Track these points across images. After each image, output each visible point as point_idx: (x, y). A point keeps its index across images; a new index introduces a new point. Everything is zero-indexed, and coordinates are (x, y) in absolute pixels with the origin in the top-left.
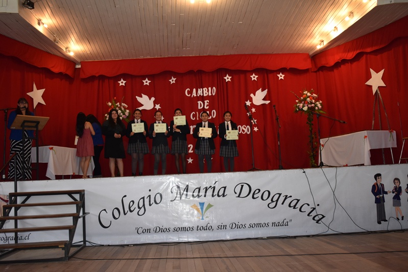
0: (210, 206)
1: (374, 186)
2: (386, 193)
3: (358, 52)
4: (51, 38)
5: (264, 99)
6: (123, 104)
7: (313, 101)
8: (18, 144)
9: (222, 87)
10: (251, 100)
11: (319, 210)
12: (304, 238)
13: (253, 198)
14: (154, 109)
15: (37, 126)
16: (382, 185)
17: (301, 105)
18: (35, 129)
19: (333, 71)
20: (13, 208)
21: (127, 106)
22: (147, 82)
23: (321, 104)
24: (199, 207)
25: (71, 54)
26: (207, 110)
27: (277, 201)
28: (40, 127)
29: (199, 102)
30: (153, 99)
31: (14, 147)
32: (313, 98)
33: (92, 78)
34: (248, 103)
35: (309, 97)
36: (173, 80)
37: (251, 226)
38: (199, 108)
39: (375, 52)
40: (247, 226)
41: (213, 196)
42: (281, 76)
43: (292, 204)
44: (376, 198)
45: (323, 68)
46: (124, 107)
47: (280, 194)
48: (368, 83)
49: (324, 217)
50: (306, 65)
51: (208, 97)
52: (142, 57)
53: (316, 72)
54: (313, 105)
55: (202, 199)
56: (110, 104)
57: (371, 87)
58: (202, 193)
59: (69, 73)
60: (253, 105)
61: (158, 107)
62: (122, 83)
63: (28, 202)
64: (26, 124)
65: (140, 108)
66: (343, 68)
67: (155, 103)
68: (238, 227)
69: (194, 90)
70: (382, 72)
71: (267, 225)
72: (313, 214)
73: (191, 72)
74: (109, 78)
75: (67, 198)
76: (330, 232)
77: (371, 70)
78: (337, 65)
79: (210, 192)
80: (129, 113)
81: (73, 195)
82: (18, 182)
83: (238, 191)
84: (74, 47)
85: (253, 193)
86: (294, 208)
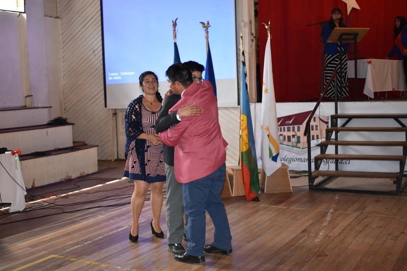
8: (333, 60)
15: (355, 39)
18: (353, 42)
20: (334, 132)
28: (359, 40)
31: (330, 63)
63: (348, 126)
64: (343, 37)
75: (393, 124)
81: (399, 119)
82: (338, 103)
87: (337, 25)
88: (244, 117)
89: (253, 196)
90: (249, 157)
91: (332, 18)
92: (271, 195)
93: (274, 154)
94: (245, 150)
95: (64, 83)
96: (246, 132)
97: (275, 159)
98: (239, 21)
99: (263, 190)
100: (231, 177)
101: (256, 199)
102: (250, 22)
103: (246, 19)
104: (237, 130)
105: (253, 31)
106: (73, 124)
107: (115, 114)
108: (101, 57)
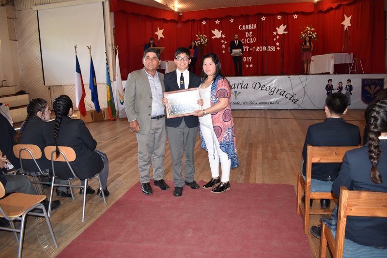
0: (239, 93)
1: (327, 86)
2: (334, 90)
3: (339, 4)
4: (164, 4)
5: (284, 31)
6: (204, 35)
7: (311, 33)
9: (259, 23)
10: (276, 31)
11: (296, 97)
12: (285, 111)
13: (262, 89)
14: (221, 37)
16: (332, 85)
17: (304, 35)
19: (326, 13)
21: (206, 36)
22: (217, 22)
23: (316, 35)
24: (234, 93)
25: (176, 10)
26: (251, 37)
27: (274, 91)
28: (161, 52)
29: (247, 33)
30: (221, 31)
32: (311, 31)
33: (188, 21)
34: (275, 33)
35: (309, 30)
36: (232, 21)
37: (260, 104)
38: (247, 36)
39: (348, 5)
40: (258, 103)
41: (241, 88)
42: (296, 17)
43: (281, 94)
44: (328, 92)
45: (320, 12)
46: (205, 37)
47: (275, 88)
48: (343, 23)
49: (298, 100)
50: (311, 9)
51: (251, 30)
52: (214, 8)
53: (317, 13)
54: (311, 35)
55: (236, 90)
56: (197, 36)
57: (344, 25)
58: (236, 86)
59: (176, 19)
60: (277, 34)
61: (223, 36)
62: (204, 23)
65: (213, 38)
66: (332, 12)
67: (222, 34)
68: (253, 103)
69: (244, 26)
70: (350, 17)
71: (268, 103)
72: (292, 99)
73: (242, 16)
74: (197, 20)
76: (300, 108)
77: (345, 16)
78: (328, 10)
79: (240, 86)
80: (208, 41)
83: (254, 86)
84: (177, 6)
85: (262, 87)
86: (282, 95)
87: (152, 46)
88: (108, 87)
89: (113, 119)
90: (111, 103)
91: (150, 42)
92: (121, 118)
93: (122, 102)
94: (109, 100)
95: (22, 73)
96: (109, 93)
97: (122, 103)
98: (107, 43)
99: (118, 117)
100: (104, 112)
101: (115, 120)
102: (112, 44)
103: (110, 43)
104: (106, 92)
105: (114, 48)
106: (29, 94)
107: (49, 88)
108: (41, 60)
